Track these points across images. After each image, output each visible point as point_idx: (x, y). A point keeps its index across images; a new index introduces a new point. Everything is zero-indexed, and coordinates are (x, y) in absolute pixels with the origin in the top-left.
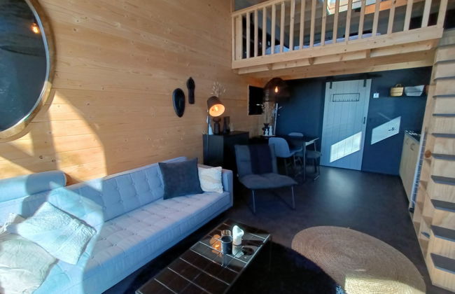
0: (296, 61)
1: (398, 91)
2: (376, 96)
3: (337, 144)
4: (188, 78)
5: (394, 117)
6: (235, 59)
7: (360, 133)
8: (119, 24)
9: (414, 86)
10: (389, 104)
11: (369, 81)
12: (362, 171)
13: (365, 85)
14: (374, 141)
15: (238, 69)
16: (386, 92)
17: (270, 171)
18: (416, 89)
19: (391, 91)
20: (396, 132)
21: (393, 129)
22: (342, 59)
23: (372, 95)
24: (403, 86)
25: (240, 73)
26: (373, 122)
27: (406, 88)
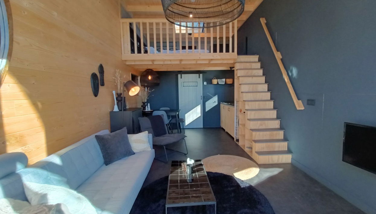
0: (170, 60)
1: (215, 81)
2: (205, 83)
3: (188, 113)
4: (99, 65)
5: (215, 95)
6: (124, 53)
7: (200, 106)
8: (55, 13)
9: (221, 79)
10: (211, 89)
11: (201, 75)
12: (203, 128)
13: (199, 78)
14: (207, 110)
15: (126, 61)
16: (210, 82)
17: (165, 133)
18: (222, 80)
19: (212, 81)
20: (216, 103)
21: (215, 102)
22: (197, 62)
23: (203, 83)
24: (217, 79)
25: (128, 63)
26: (205, 99)
27: (218, 80)
